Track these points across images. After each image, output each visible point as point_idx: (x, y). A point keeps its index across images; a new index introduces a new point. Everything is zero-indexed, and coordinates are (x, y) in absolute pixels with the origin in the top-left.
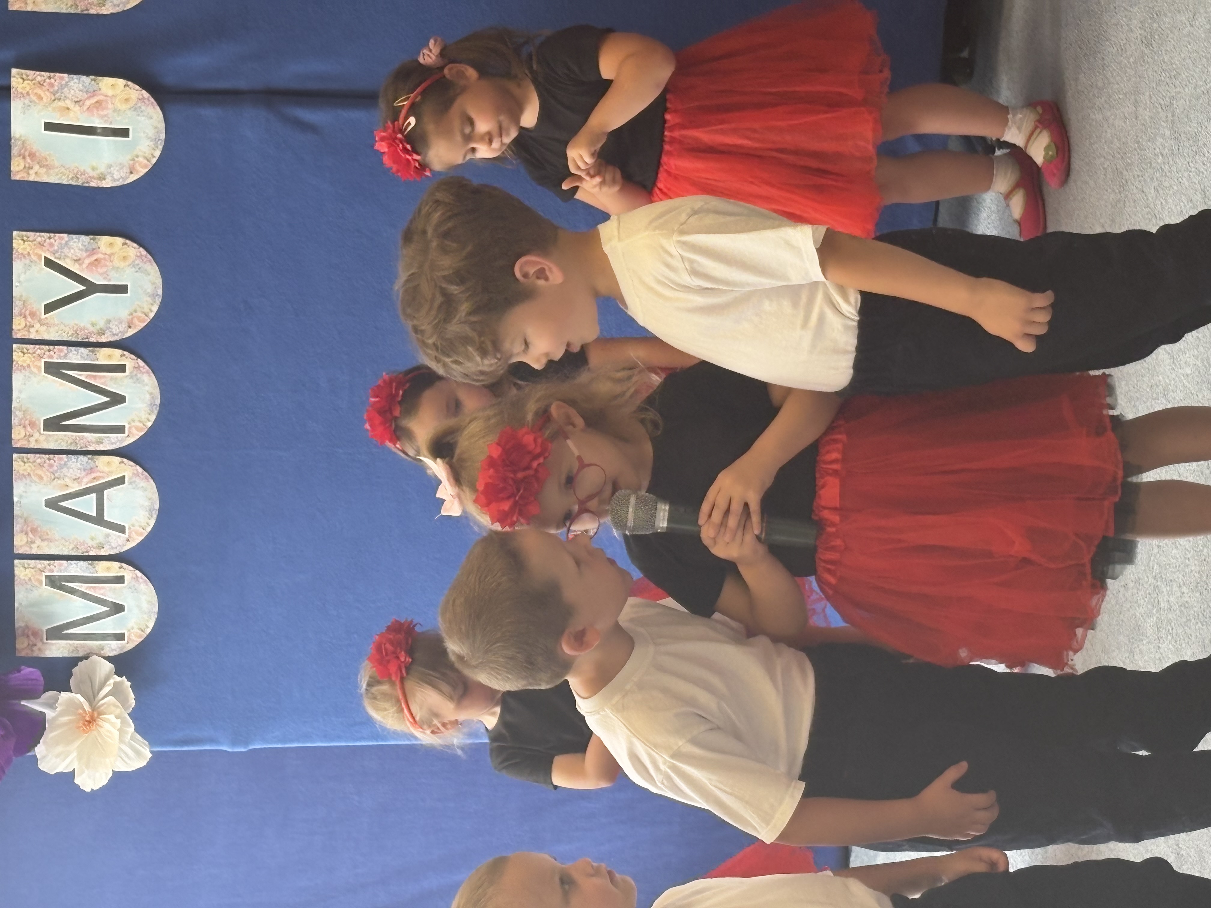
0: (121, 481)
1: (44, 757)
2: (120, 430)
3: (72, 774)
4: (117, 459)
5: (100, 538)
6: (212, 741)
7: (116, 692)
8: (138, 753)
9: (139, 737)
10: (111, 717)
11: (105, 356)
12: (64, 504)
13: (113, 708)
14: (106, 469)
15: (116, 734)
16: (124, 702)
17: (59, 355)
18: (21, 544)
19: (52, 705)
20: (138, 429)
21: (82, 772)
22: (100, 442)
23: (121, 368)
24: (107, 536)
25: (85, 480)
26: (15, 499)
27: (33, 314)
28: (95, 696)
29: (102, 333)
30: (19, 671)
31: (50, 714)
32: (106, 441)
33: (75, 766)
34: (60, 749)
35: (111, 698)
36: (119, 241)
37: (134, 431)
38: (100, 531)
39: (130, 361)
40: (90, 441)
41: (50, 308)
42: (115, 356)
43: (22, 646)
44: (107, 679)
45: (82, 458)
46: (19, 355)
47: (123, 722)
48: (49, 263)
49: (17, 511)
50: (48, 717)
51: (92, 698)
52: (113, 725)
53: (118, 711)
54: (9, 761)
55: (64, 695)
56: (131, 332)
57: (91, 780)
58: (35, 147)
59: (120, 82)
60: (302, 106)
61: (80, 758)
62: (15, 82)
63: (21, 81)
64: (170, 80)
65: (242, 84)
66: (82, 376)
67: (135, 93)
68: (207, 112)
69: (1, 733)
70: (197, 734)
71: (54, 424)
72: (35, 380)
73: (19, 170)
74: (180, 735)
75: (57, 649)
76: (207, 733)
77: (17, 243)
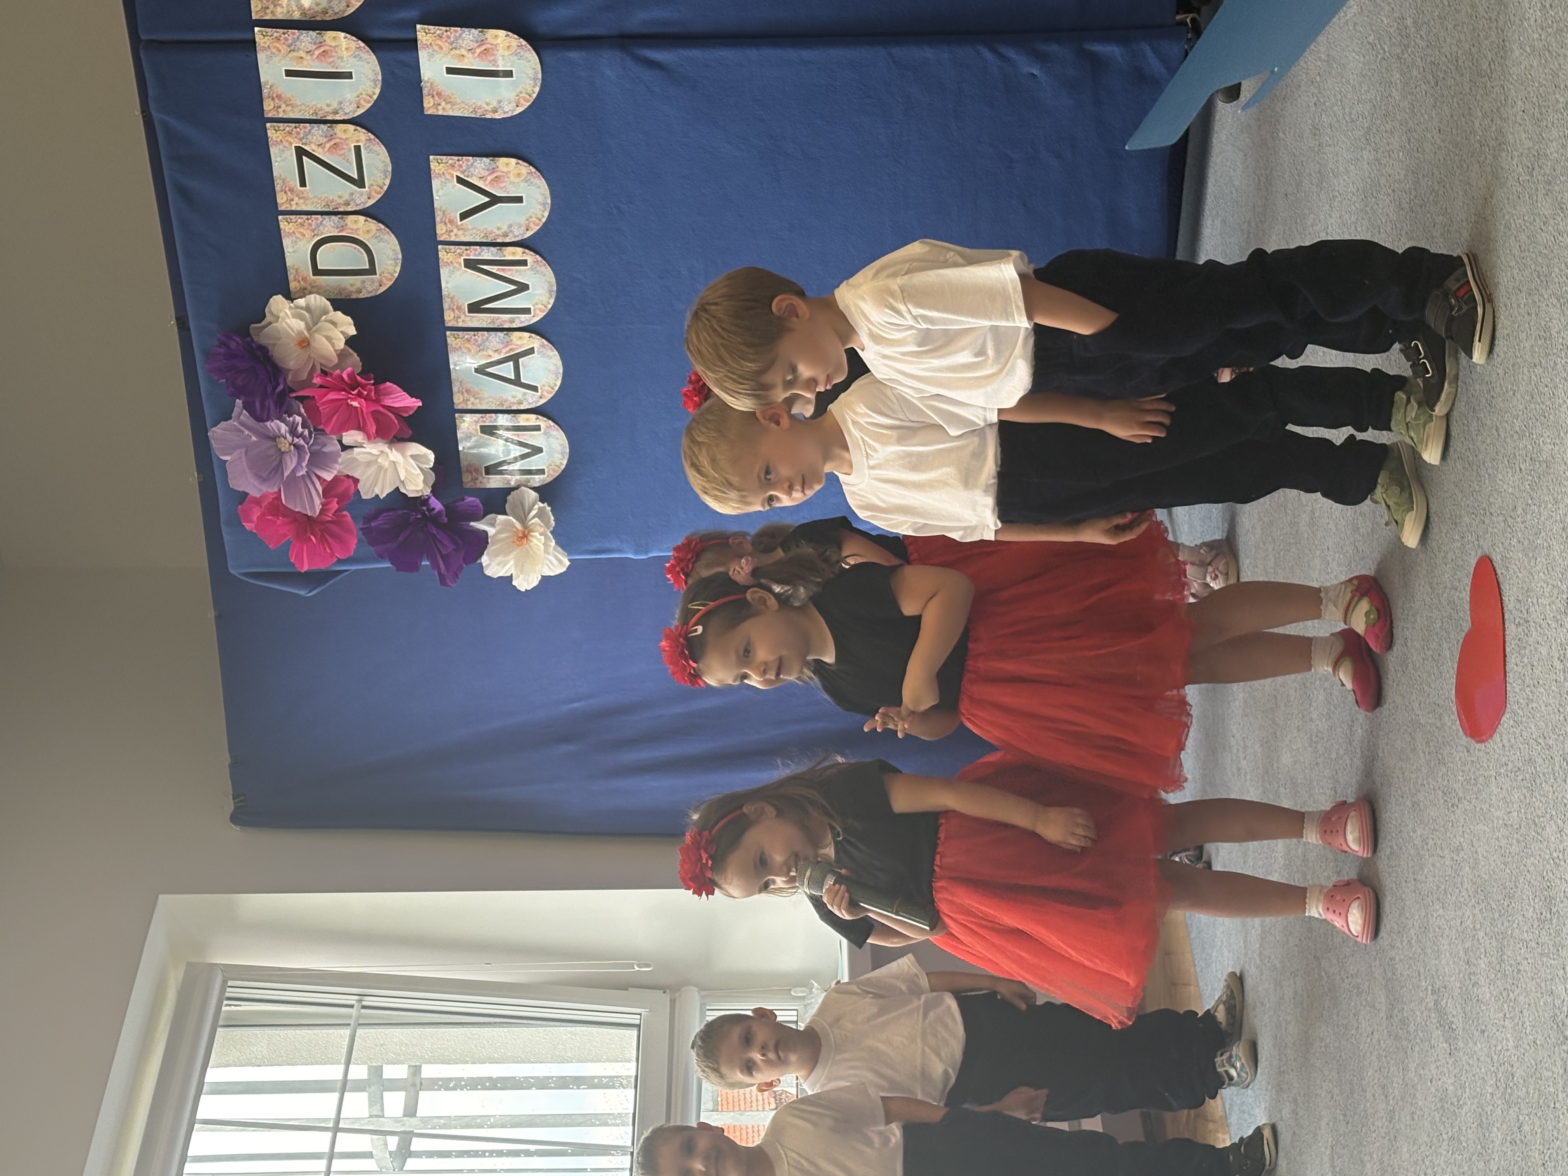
0: (531, 351)
1: (488, 566)
2: (527, 311)
3: (511, 578)
4: (526, 335)
5: (520, 396)
6: (619, 550)
7: (541, 515)
8: (560, 561)
9: (559, 549)
10: (537, 534)
11: (511, 252)
12: (489, 370)
13: (538, 528)
14: (519, 343)
15: (542, 547)
16: (547, 524)
17: (475, 253)
18: (459, 400)
19: (493, 525)
20: (540, 310)
21: (518, 576)
22: (512, 321)
23: (524, 262)
24: (525, 394)
25: (504, 351)
26: (452, 367)
27: (451, 221)
28: (525, 516)
29: (506, 235)
30: (463, 499)
31: (491, 531)
32: (517, 321)
33: (513, 571)
34: (500, 559)
35: (537, 519)
36: (513, 161)
37: (538, 312)
38: (519, 391)
39: (530, 257)
40: (504, 320)
41: (464, 216)
42: (518, 253)
43: (464, 478)
44: (533, 504)
45: (499, 333)
46: (443, 254)
47: (546, 537)
48: (460, 180)
49: (453, 375)
50: (490, 534)
51: (522, 520)
52: (539, 540)
53: (542, 530)
54: (460, 568)
55: (501, 517)
56: (529, 234)
57: (525, 583)
58: (441, 88)
59: (502, 33)
60: (649, 47)
61: (516, 565)
62: (420, 35)
63: (424, 34)
64: (543, 29)
65: (601, 31)
66: (494, 269)
67: (515, 41)
68: (574, 55)
69: (452, 547)
70: (608, 545)
71: (475, 308)
72: (458, 273)
73: (430, 106)
74: (595, 546)
75: (494, 482)
76: (615, 544)
77: (434, 165)
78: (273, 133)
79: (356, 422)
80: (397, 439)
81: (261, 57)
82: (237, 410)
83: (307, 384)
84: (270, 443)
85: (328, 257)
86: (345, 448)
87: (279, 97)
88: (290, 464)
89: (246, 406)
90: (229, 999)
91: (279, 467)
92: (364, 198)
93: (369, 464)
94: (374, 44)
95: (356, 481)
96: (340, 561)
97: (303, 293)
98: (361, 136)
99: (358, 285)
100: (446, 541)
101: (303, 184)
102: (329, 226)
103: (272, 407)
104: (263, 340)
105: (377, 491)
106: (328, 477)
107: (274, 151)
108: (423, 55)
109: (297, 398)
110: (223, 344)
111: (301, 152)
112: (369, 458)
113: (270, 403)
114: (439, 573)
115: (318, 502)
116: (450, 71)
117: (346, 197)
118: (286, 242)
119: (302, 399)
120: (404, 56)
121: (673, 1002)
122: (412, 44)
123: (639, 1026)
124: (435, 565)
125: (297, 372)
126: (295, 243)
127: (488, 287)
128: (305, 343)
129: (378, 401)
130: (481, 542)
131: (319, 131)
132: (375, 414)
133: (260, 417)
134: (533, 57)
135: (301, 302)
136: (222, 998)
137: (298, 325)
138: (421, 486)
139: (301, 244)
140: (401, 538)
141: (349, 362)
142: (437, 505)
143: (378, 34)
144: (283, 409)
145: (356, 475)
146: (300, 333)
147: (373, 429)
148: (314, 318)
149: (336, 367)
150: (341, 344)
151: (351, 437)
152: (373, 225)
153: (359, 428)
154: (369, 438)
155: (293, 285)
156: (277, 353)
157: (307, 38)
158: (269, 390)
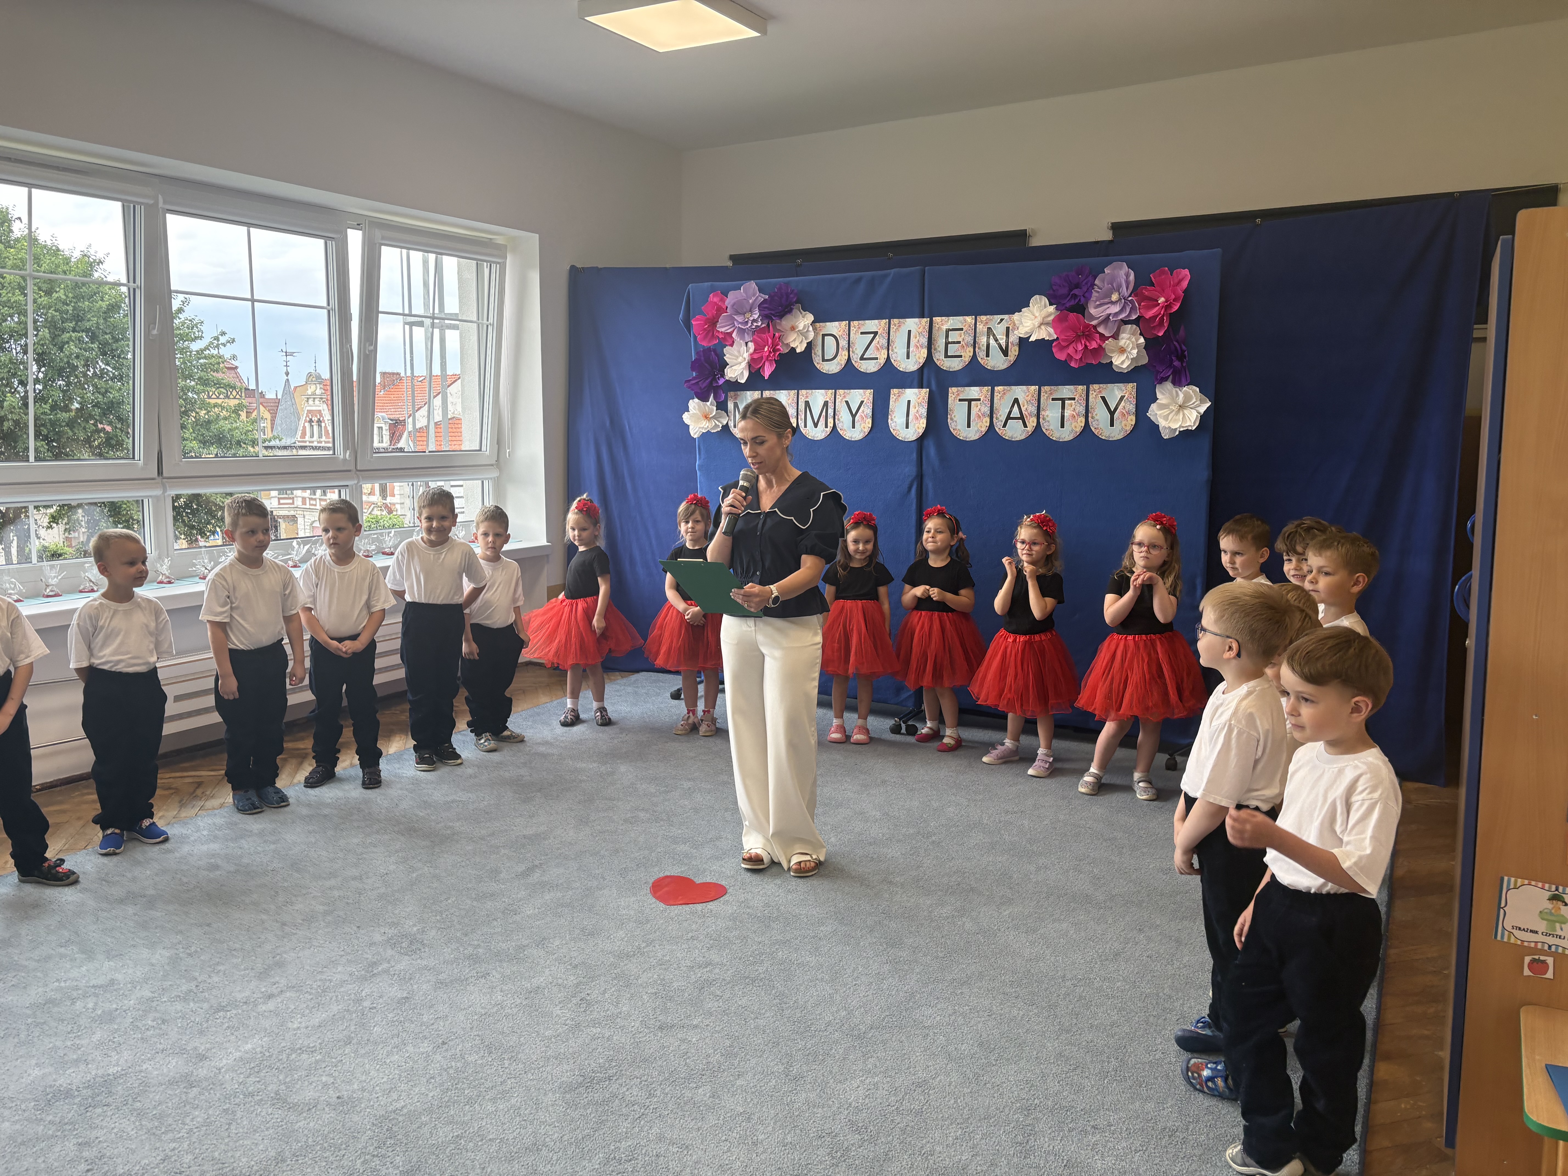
1: (694, 401)
3: (688, 411)
6: (700, 459)
7: (716, 426)
8: (696, 433)
9: (701, 434)
10: (708, 424)
11: (831, 421)
13: (710, 425)
15: (702, 426)
16: (712, 429)
17: (831, 405)
19: (711, 404)
20: (806, 432)
21: (689, 414)
22: (802, 419)
23: (826, 426)
26: (782, 390)
27: (845, 397)
28: (715, 419)
29: (838, 420)
30: (723, 393)
31: (708, 403)
33: (691, 412)
34: (697, 407)
35: (714, 424)
36: (870, 426)
39: (829, 430)
40: (802, 416)
41: (847, 402)
42: (831, 424)
43: (732, 393)
44: (721, 423)
46: (830, 392)
47: (706, 428)
48: (862, 402)
49: (778, 392)
51: (714, 417)
52: (705, 425)
54: (692, 390)
55: (715, 408)
56: (839, 430)
57: (686, 417)
58: (902, 397)
59: (925, 426)
60: (917, 487)
61: (694, 414)
62: (924, 390)
63: (925, 392)
64: (926, 442)
65: (924, 467)
66: (824, 413)
67: (921, 431)
68: (914, 455)
69: (703, 387)
70: (702, 453)
71: (807, 404)
72: (822, 398)
73: (894, 391)
74: (702, 447)
75: (731, 406)
76: (703, 457)
77: (869, 391)
78: (884, 322)
79: (758, 349)
80: (750, 365)
81: (916, 320)
82: (763, 296)
83: (774, 327)
84: (748, 308)
85: (829, 341)
86: (746, 343)
87: (900, 326)
88: (740, 319)
89: (765, 300)
90: (491, 265)
91: (738, 313)
92: (855, 360)
93: (739, 352)
94: (921, 369)
95: (732, 345)
96: (695, 338)
97: (815, 329)
98: (882, 361)
99: (818, 354)
100: (705, 385)
101: (862, 333)
102: (843, 343)
103: (765, 313)
104: (794, 311)
105: (727, 355)
106: (734, 335)
107: (876, 321)
108: (916, 390)
109: (769, 323)
110: (793, 291)
111: (876, 333)
112: (742, 353)
113: (767, 312)
114: (690, 380)
115: (723, 330)
116: (909, 402)
117: (856, 352)
118: (837, 323)
119: (768, 325)
120: (916, 382)
121: (492, 465)
122: (921, 386)
123: (480, 450)
124: (694, 378)
125: (780, 324)
126: (836, 327)
127: (816, 410)
128: (793, 328)
129: (767, 359)
130: (704, 398)
131: (884, 342)
132: (762, 357)
133: (761, 307)
134: (914, 438)
135: (811, 329)
136: (491, 263)
137: (801, 326)
138: (730, 375)
139: (836, 330)
140: (706, 365)
141: (784, 348)
142: (721, 381)
143: (926, 371)
144: (765, 317)
145: (734, 346)
146: (797, 327)
147: (756, 356)
148: (804, 334)
149: (783, 342)
150: (793, 345)
151: (751, 345)
152: (843, 362)
153: (755, 350)
154: (751, 355)
155: (818, 325)
156: (788, 316)
157: (924, 341)
158: (773, 312)
